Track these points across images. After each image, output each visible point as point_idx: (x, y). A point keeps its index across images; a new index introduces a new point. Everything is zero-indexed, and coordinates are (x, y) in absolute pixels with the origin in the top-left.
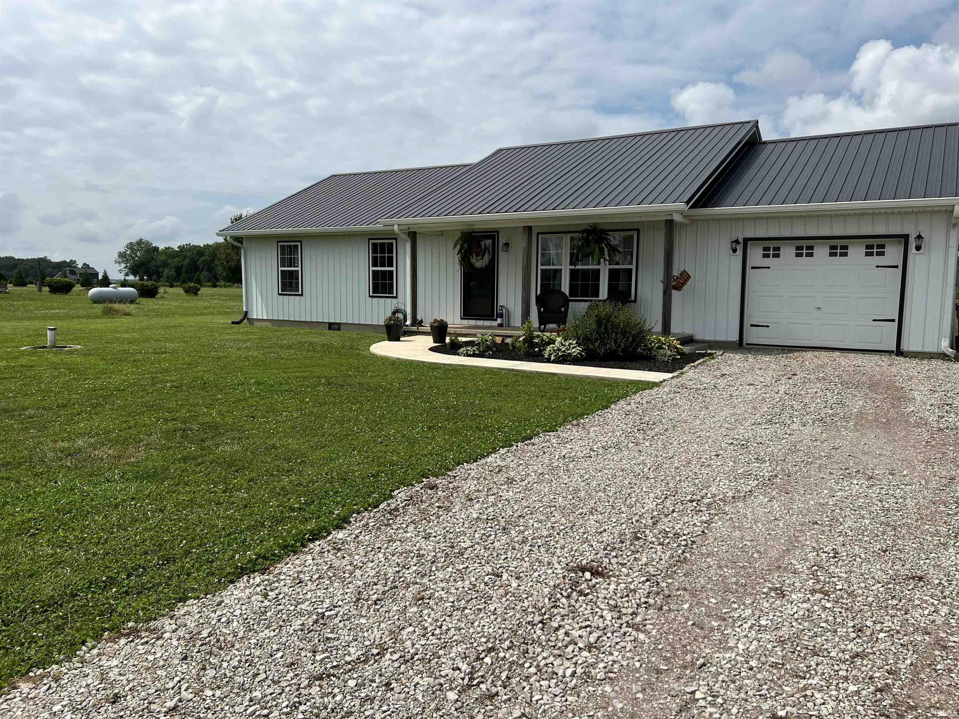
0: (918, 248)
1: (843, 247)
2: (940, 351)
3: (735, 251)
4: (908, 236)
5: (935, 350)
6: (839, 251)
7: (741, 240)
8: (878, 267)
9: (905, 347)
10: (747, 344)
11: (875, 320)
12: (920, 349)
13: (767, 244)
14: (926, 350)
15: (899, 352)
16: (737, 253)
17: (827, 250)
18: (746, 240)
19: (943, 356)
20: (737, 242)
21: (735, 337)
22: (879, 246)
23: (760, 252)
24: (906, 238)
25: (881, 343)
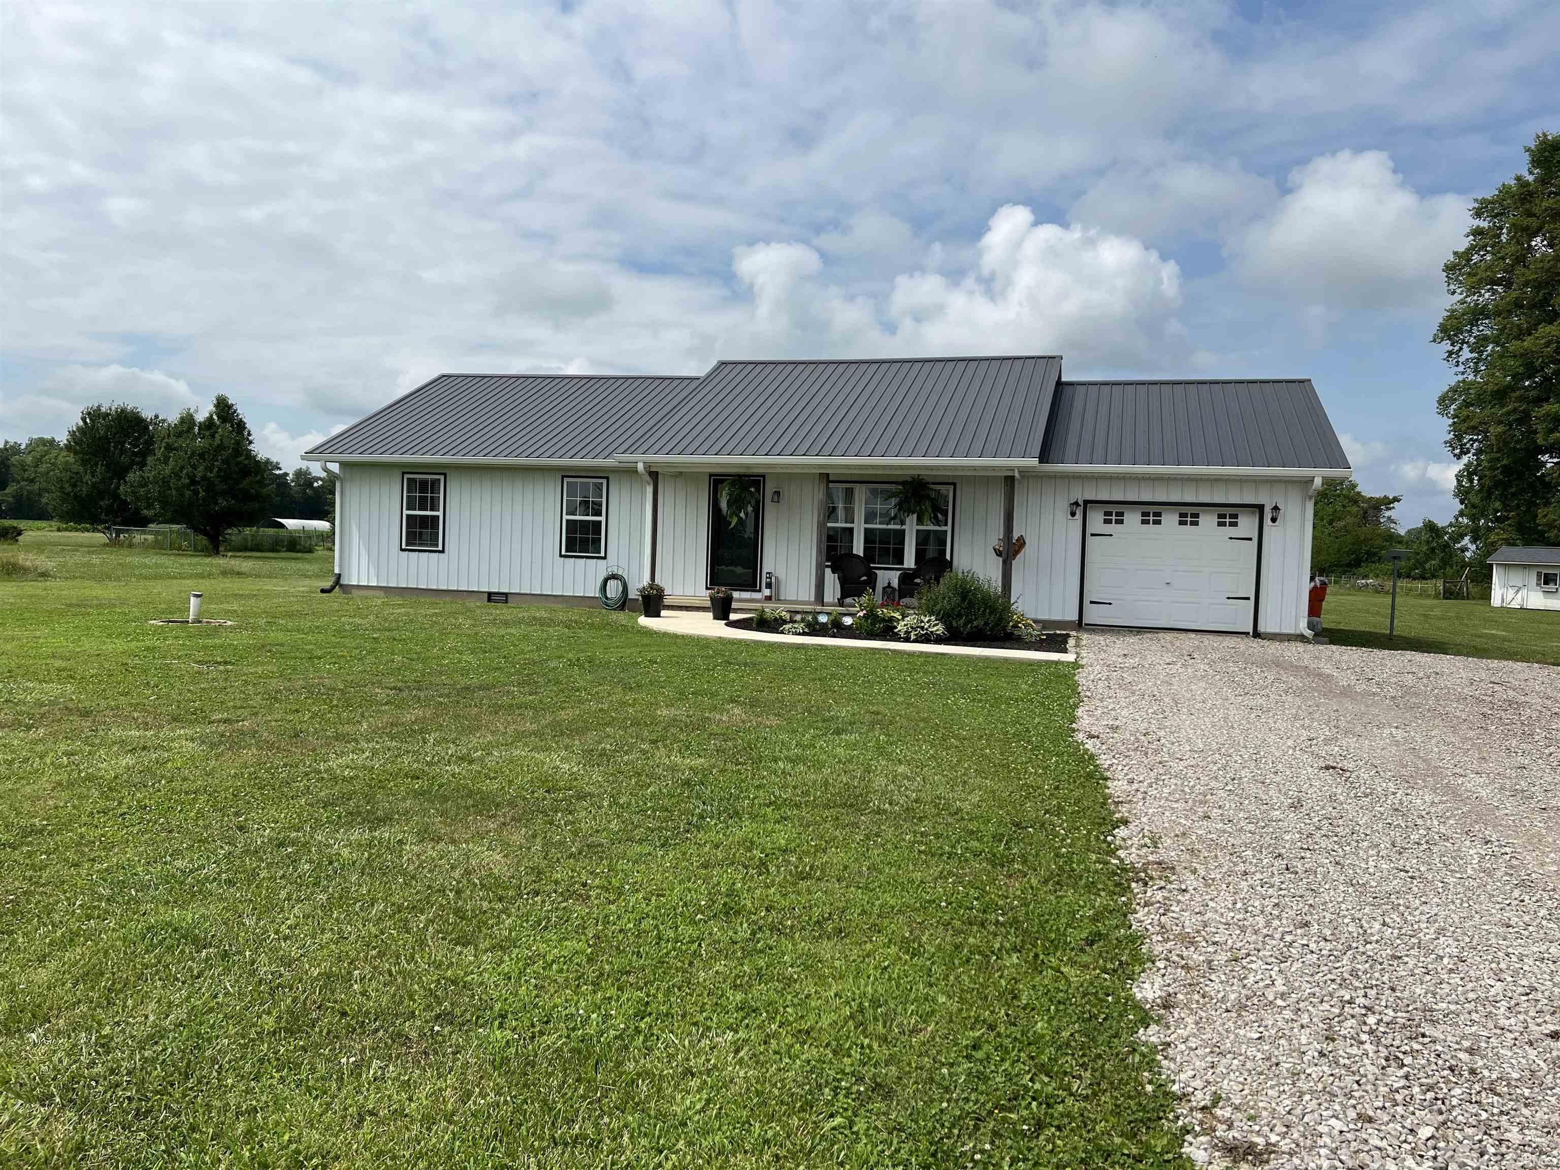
0: (1274, 520)
1: (1193, 515)
2: (1298, 632)
3: (1073, 514)
4: (1263, 506)
5: (1292, 632)
6: (1189, 519)
7: (1081, 503)
8: (1231, 538)
9: (1262, 628)
10: (1086, 624)
11: (1229, 598)
12: (1277, 631)
13: (1109, 508)
14: (1284, 631)
15: (1257, 634)
16: (1077, 517)
17: (1176, 518)
18: (1086, 502)
19: (1301, 638)
20: (1076, 504)
21: (1075, 617)
22: (1231, 516)
23: (1101, 517)
24: (1260, 508)
25: (1235, 624)
